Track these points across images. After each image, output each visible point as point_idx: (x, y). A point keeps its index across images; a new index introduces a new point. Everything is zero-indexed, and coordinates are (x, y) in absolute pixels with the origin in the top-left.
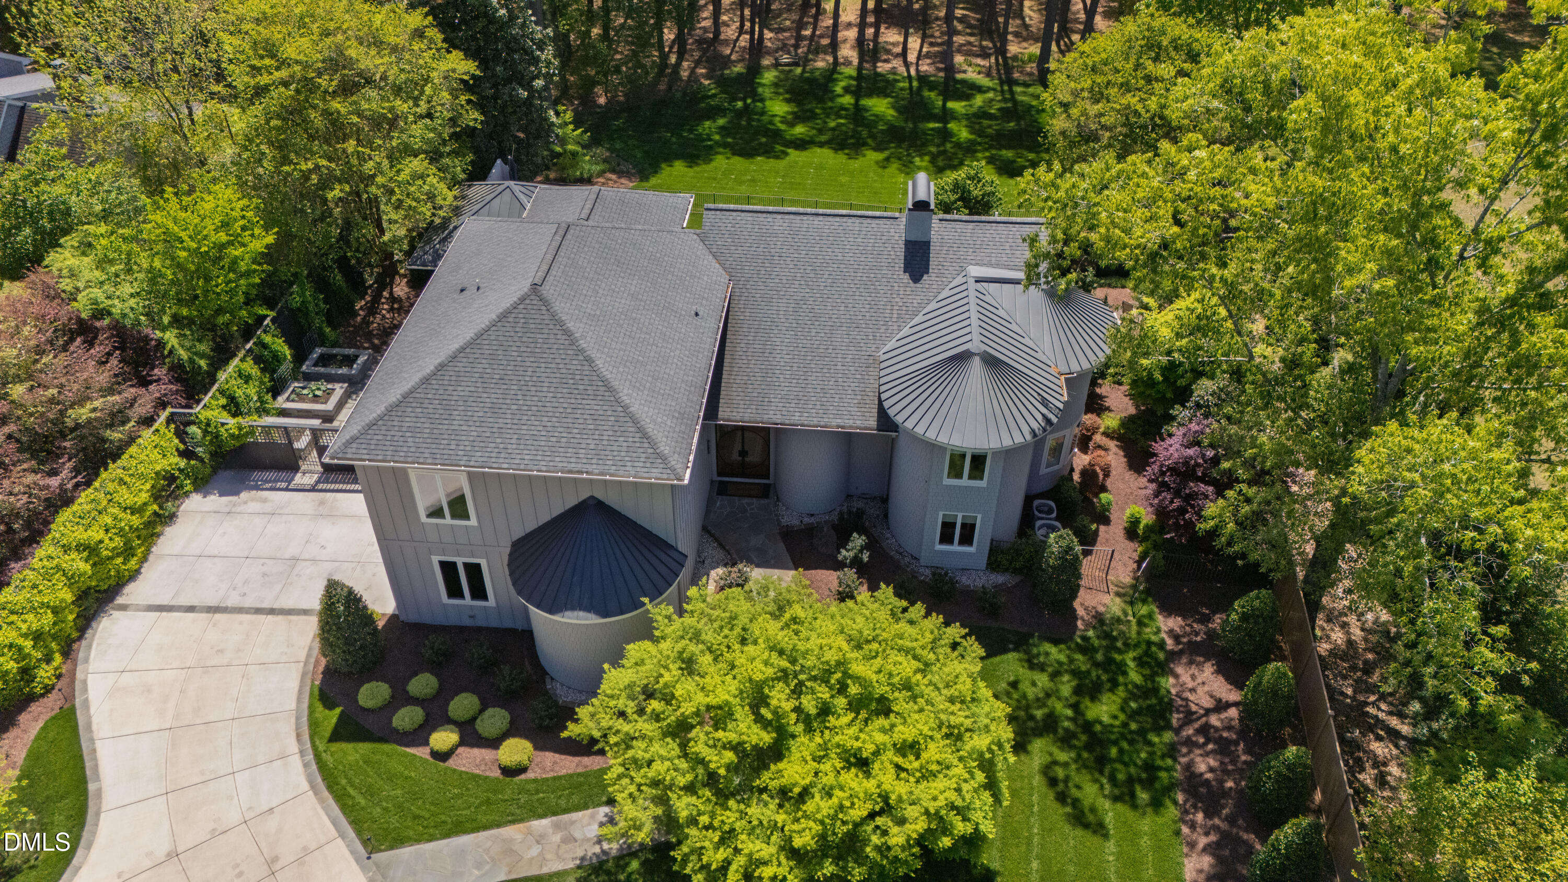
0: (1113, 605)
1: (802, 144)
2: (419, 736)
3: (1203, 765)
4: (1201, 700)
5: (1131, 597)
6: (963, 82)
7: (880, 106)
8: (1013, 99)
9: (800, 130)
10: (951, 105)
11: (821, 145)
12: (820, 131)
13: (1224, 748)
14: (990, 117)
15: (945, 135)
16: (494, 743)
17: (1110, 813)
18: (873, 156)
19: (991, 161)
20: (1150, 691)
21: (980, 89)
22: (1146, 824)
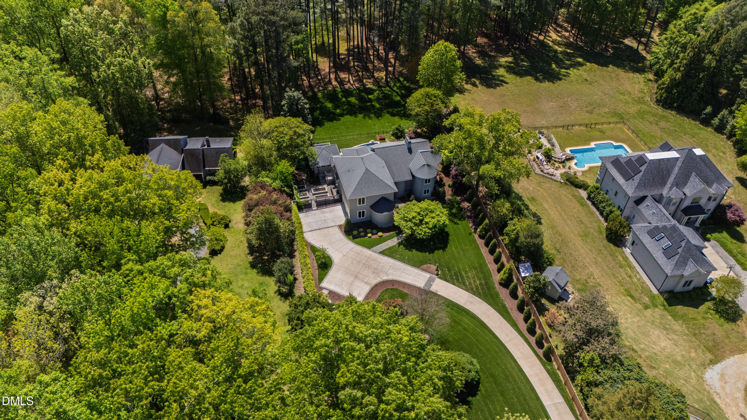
0: (450, 197)
1: (342, 115)
2: (366, 235)
3: (469, 214)
4: (466, 206)
5: (452, 196)
6: (369, 88)
7: (353, 100)
8: (383, 93)
9: (338, 111)
10: (370, 97)
11: (346, 115)
12: (344, 110)
13: (470, 211)
14: (381, 99)
15: (374, 106)
16: (377, 234)
17: (459, 222)
18: (361, 116)
19: (388, 112)
20: (459, 207)
21: (374, 90)
22: (464, 222)
